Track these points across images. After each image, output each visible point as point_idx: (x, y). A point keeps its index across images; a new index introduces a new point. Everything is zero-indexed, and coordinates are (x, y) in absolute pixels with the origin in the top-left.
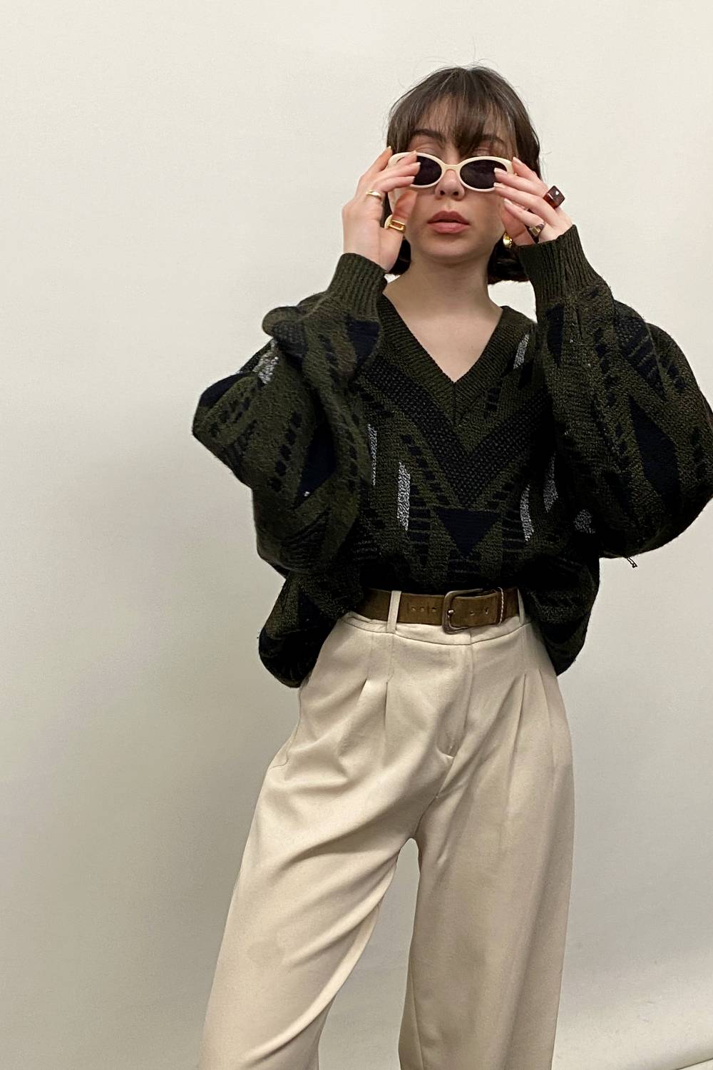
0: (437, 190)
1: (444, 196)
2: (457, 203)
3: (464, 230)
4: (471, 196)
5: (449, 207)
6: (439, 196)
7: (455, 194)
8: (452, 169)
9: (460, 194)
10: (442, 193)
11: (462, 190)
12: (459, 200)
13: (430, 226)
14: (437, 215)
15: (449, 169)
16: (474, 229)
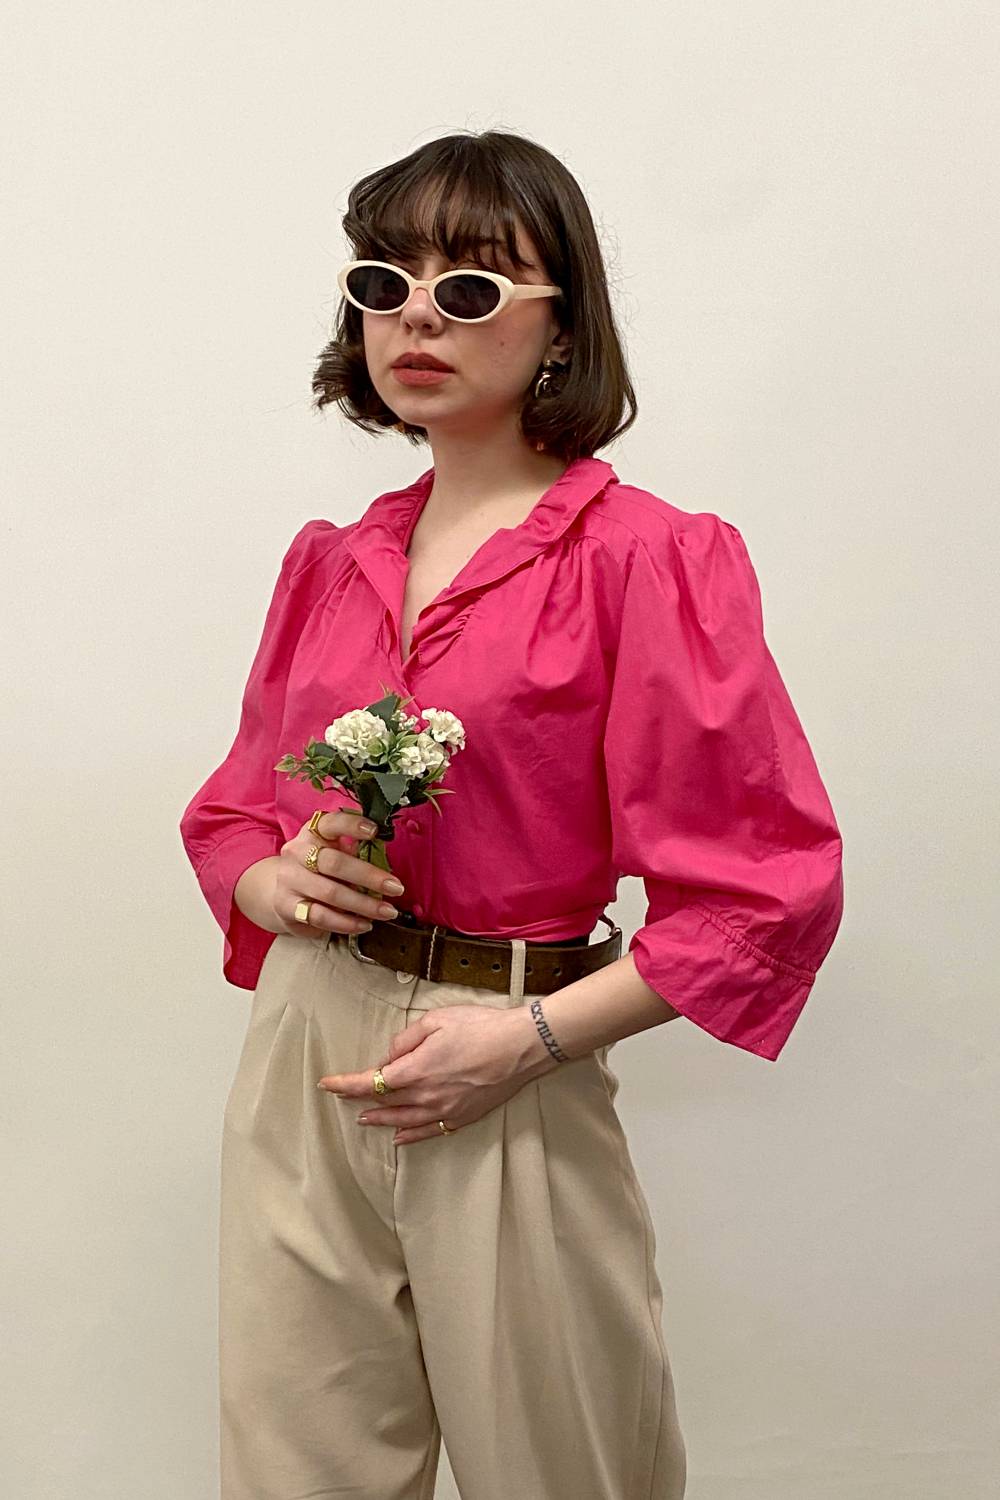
0: (405, 319)
1: (412, 330)
2: (434, 340)
3: (442, 382)
4: (452, 326)
5: (419, 346)
6: (405, 327)
7: (427, 329)
8: (422, 288)
9: (435, 328)
12: (436, 336)
14: (400, 359)
15: (417, 289)
16: (462, 378)
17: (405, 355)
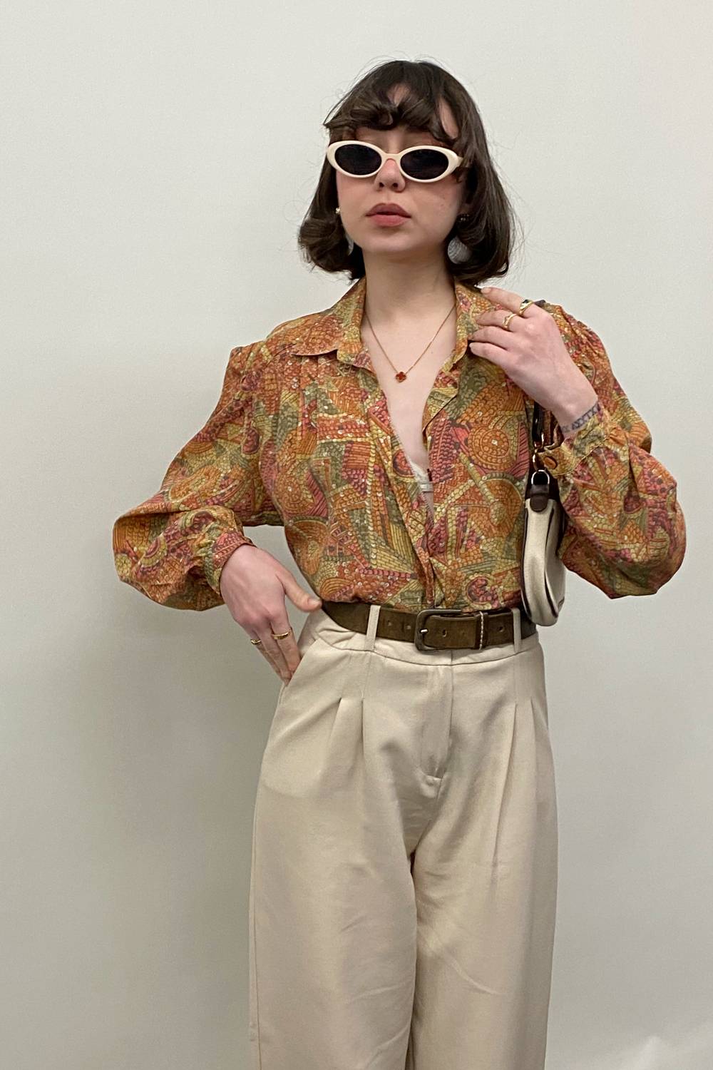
0: (377, 181)
1: (384, 188)
2: (398, 195)
3: (403, 224)
4: (411, 185)
5: (389, 199)
6: (377, 187)
7: (395, 186)
8: (392, 158)
9: (399, 186)
10: (381, 185)
11: (402, 182)
12: (400, 192)
13: (367, 219)
14: (374, 209)
15: (388, 159)
16: (416, 222)
17: (376, 207)
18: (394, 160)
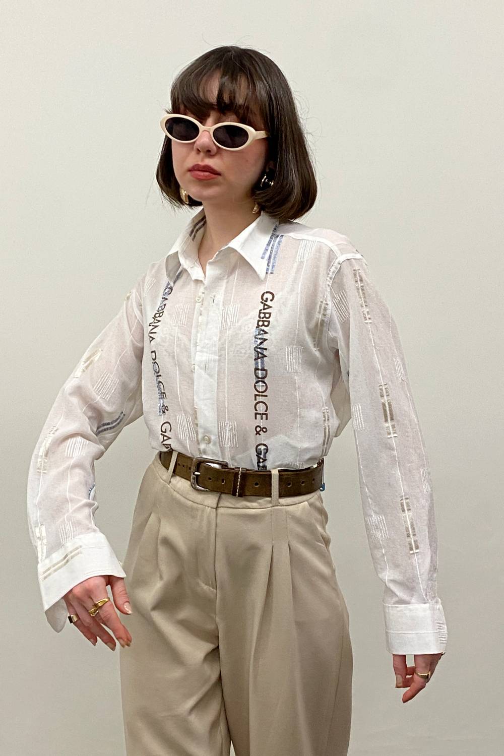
0: (196, 146)
3: (214, 179)
4: (222, 152)
5: (202, 160)
6: (196, 151)
8: (207, 130)
9: (212, 151)
11: (215, 148)
12: (213, 156)
13: (189, 174)
14: (193, 167)
16: (225, 179)
18: (209, 132)
